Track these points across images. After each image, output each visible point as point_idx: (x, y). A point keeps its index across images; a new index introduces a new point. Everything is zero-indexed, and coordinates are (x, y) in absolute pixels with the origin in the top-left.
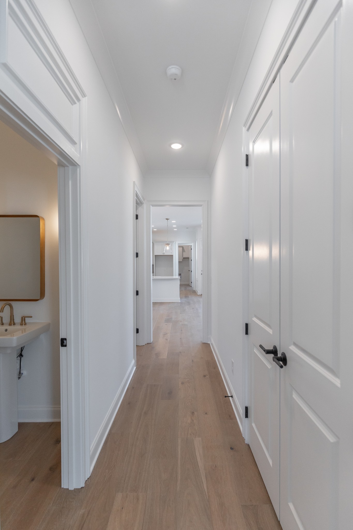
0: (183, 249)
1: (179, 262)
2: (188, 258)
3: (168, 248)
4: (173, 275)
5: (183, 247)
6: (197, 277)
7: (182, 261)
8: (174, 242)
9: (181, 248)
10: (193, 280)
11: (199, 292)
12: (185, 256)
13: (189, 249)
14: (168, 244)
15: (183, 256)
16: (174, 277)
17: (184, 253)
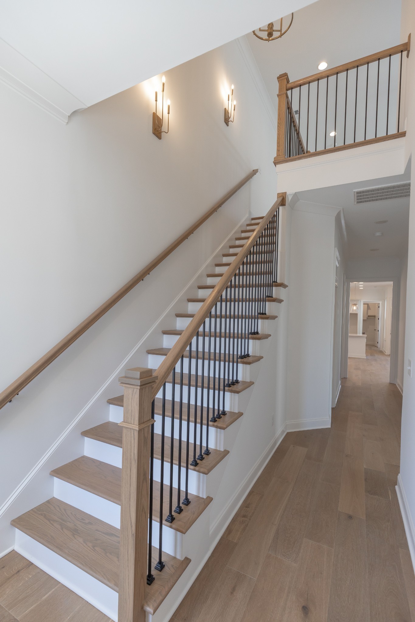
0: (368, 306)
1: (363, 320)
2: (375, 316)
3: (355, 308)
4: (356, 333)
5: (368, 304)
6: (385, 337)
7: (366, 319)
8: (359, 300)
9: (366, 305)
10: (379, 340)
11: (386, 352)
12: (369, 314)
13: (376, 306)
14: (355, 305)
15: (367, 314)
16: (358, 335)
17: (369, 311)
